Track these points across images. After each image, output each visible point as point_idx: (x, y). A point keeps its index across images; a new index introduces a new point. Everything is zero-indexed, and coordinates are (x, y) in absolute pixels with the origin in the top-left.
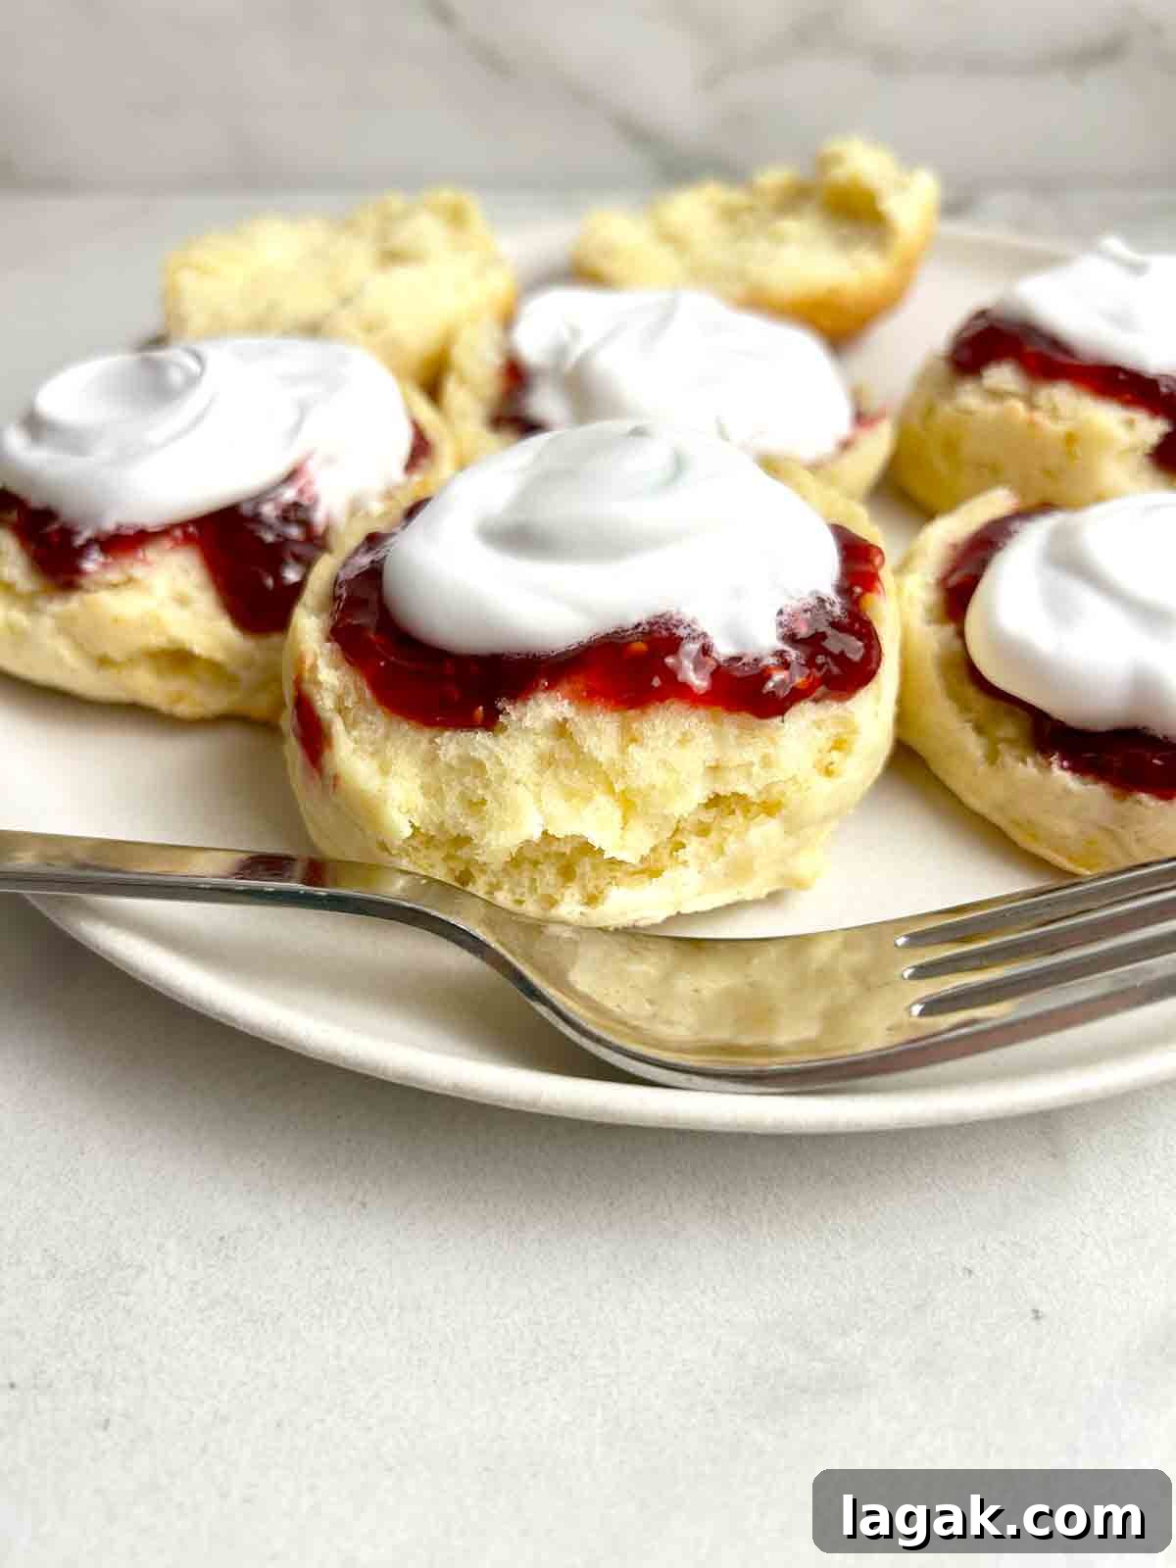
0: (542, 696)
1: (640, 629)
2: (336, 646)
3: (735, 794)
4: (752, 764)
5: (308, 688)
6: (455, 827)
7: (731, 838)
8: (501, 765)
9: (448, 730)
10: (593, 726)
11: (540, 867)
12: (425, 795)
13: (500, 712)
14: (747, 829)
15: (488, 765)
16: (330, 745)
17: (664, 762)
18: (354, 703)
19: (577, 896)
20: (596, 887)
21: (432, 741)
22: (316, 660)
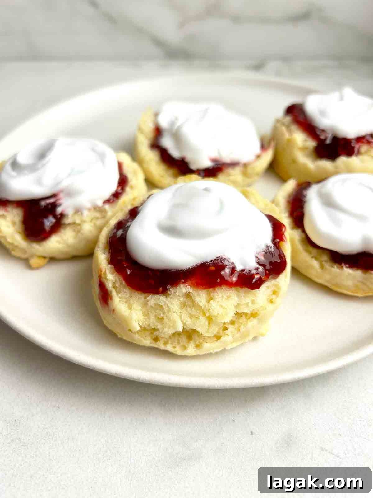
0: (182, 286)
1: (212, 262)
2: (112, 266)
3: (244, 313)
4: (249, 303)
5: (103, 280)
6: (154, 326)
7: (242, 326)
8: (169, 307)
9: (150, 295)
10: (199, 295)
11: (181, 336)
12: (143, 315)
13: (168, 290)
14: (247, 322)
15: (164, 307)
16: (111, 299)
17: (222, 306)
18: (119, 285)
19: (193, 346)
20: (199, 342)
21: (145, 298)
22: (106, 271)
